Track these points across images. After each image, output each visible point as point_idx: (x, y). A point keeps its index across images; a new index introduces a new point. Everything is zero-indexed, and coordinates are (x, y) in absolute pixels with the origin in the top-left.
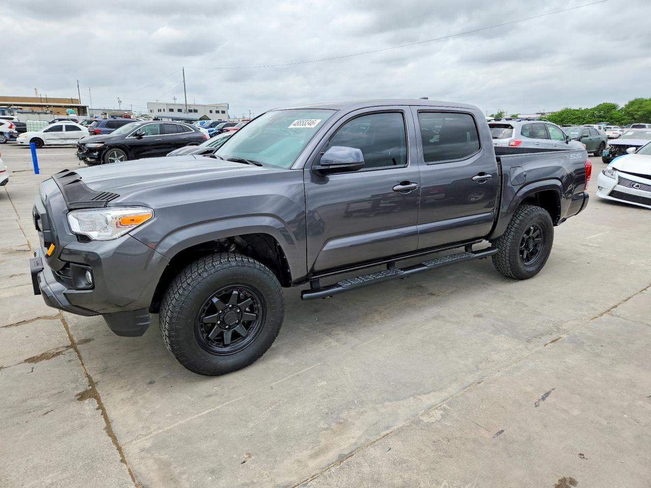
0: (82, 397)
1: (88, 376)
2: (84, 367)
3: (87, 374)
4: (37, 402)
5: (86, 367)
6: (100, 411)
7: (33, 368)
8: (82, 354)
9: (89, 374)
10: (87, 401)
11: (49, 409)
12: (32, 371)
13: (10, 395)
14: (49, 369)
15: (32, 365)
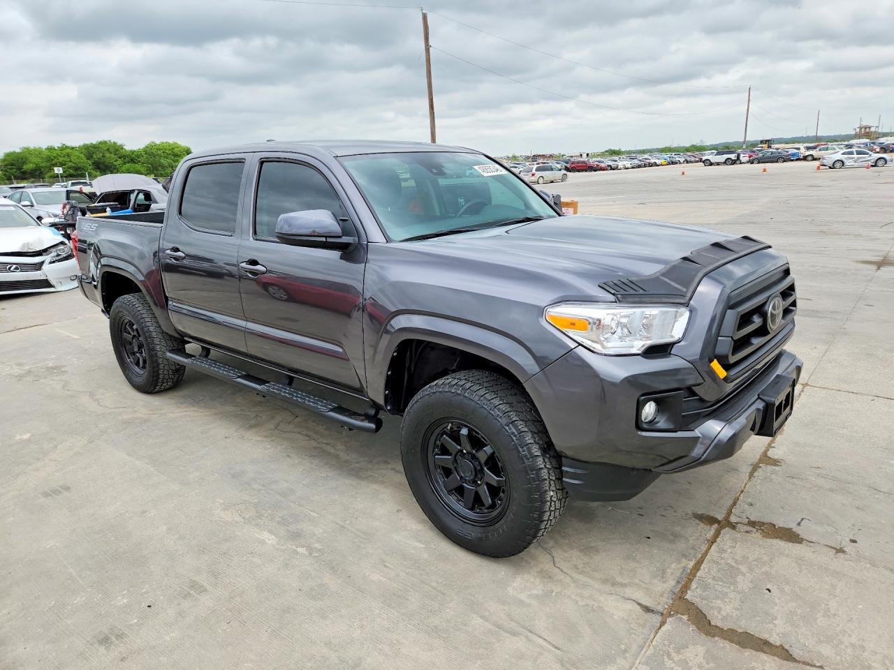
0: (775, 462)
1: (751, 475)
2: (745, 487)
3: (750, 478)
4: (821, 482)
5: (743, 486)
6: (773, 445)
7: (799, 524)
8: (730, 502)
9: (748, 478)
10: (776, 457)
11: (813, 470)
12: (802, 519)
13: (843, 505)
14: (781, 510)
15: (796, 529)
